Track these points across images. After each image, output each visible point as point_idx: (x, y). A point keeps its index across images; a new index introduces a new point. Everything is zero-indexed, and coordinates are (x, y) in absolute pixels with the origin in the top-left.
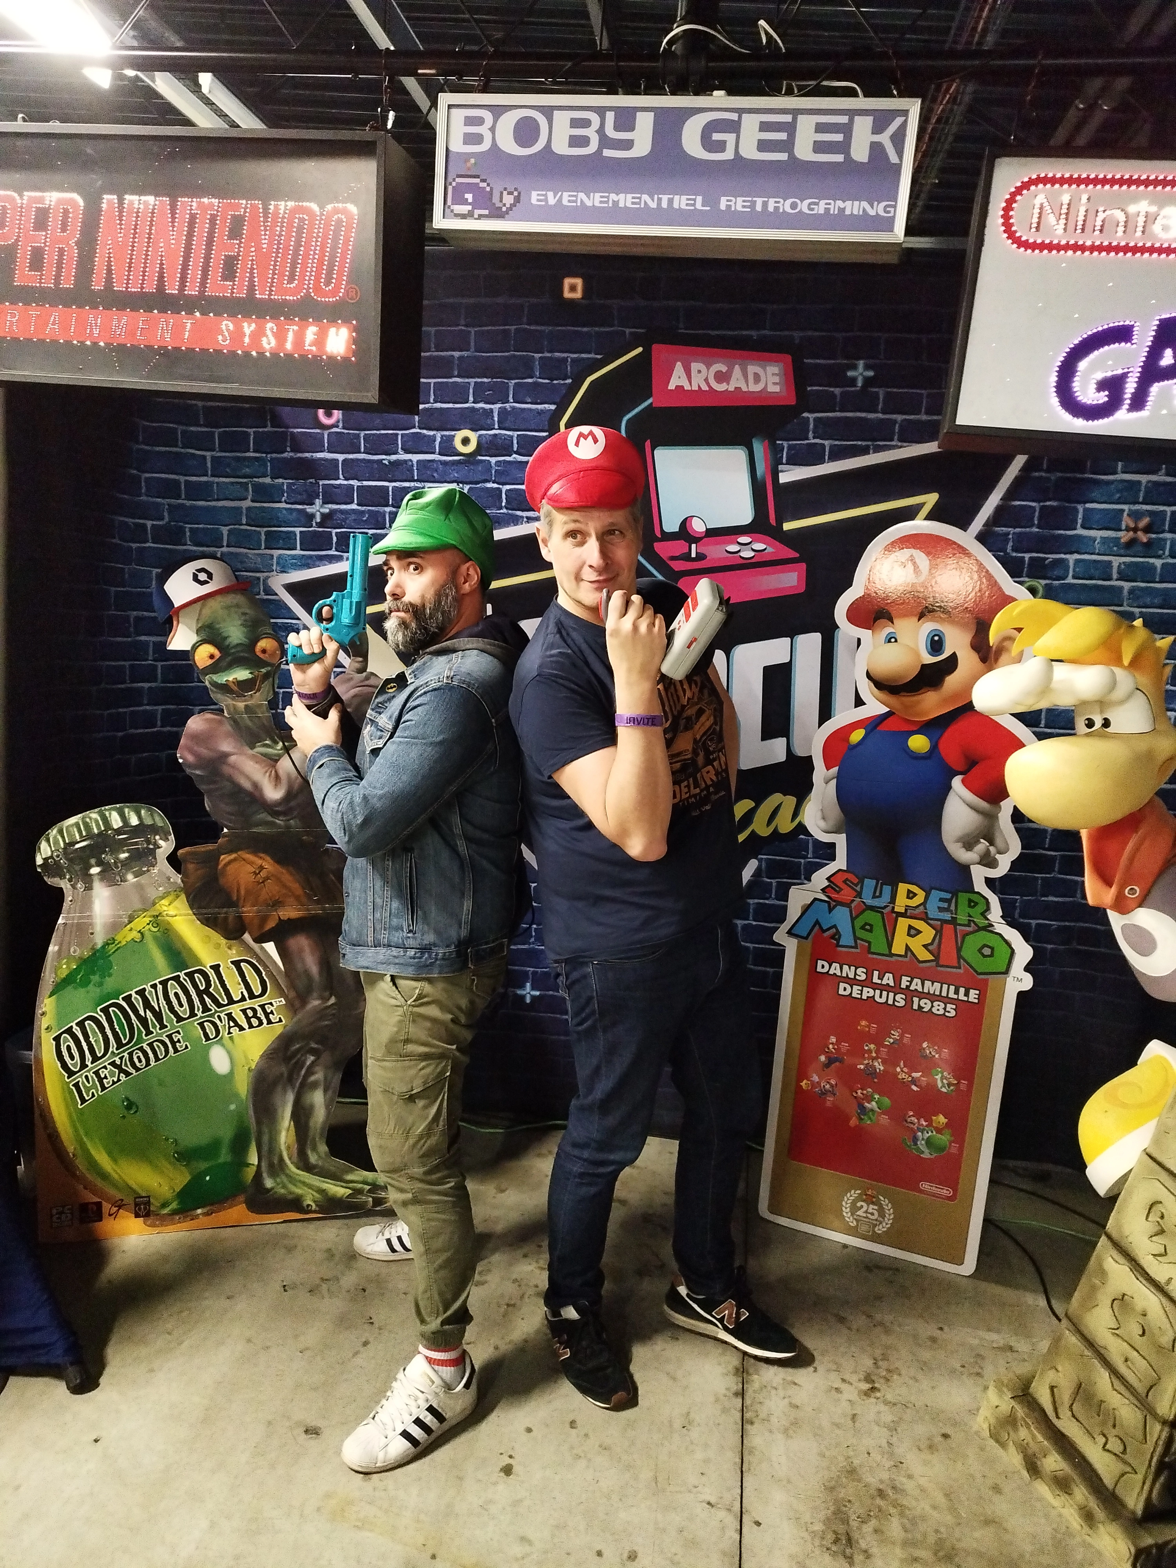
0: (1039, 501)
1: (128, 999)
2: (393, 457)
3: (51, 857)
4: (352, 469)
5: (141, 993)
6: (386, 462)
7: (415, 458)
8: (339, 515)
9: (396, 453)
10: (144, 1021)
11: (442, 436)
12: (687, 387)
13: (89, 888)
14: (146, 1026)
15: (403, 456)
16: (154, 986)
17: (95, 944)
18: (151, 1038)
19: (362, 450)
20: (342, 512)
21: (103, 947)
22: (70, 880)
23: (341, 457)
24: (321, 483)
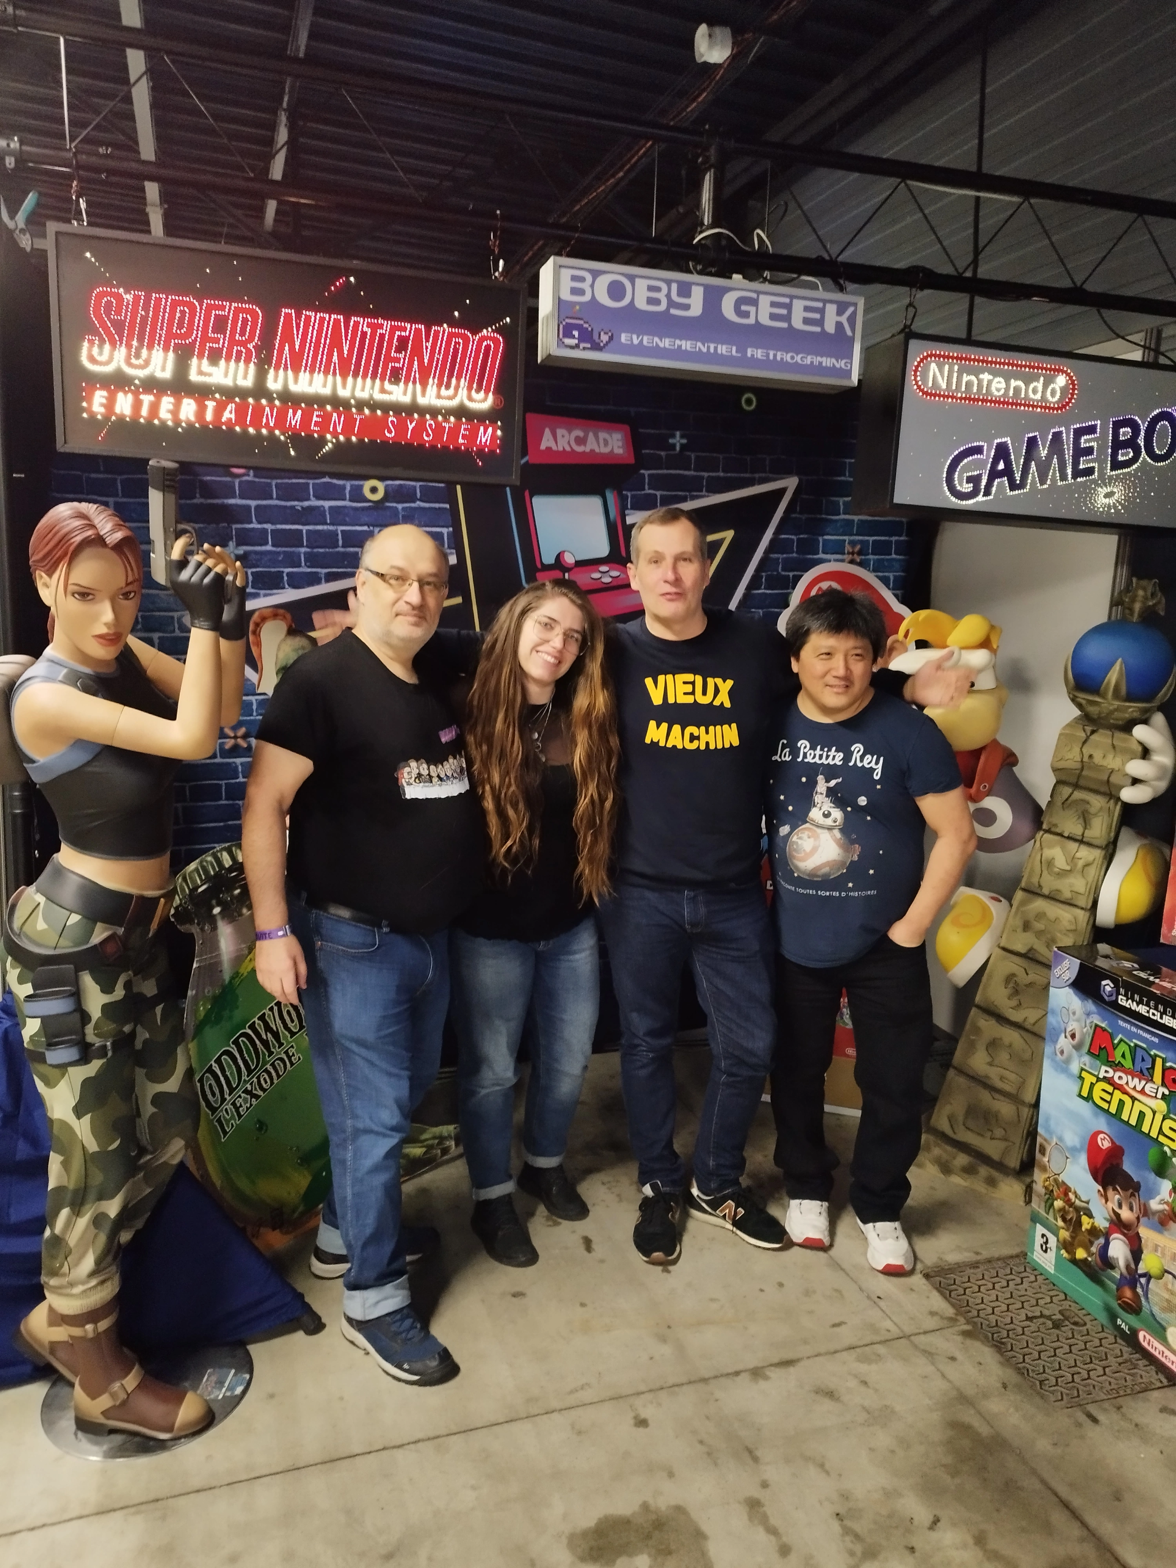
0: (795, 534)
1: (252, 1027)
2: (306, 504)
3: (181, 905)
4: (264, 515)
5: (262, 1018)
6: (300, 508)
7: (327, 504)
8: (253, 556)
9: (308, 499)
10: (265, 1043)
11: (351, 486)
12: (554, 448)
13: (214, 928)
14: (268, 1048)
15: (314, 502)
16: (271, 1009)
17: (224, 980)
18: (270, 1059)
19: (275, 496)
20: (256, 553)
21: (230, 982)
22: (198, 924)
23: (253, 503)
24: (234, 526)
